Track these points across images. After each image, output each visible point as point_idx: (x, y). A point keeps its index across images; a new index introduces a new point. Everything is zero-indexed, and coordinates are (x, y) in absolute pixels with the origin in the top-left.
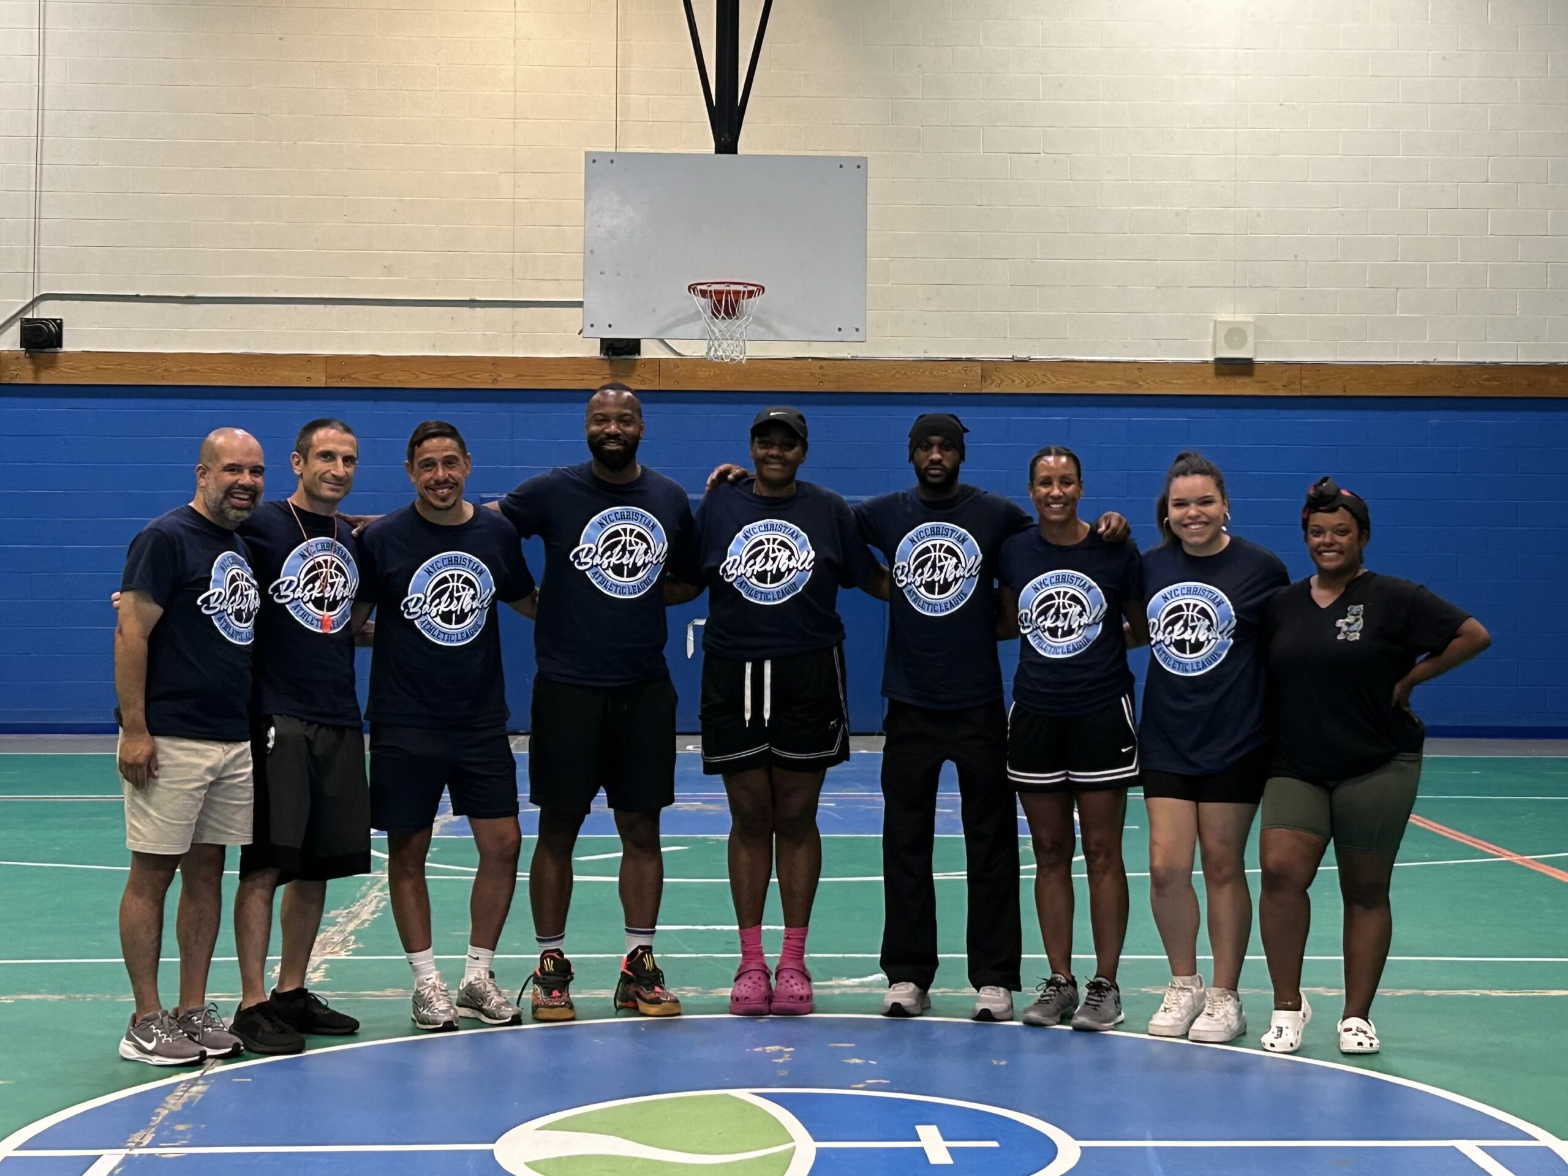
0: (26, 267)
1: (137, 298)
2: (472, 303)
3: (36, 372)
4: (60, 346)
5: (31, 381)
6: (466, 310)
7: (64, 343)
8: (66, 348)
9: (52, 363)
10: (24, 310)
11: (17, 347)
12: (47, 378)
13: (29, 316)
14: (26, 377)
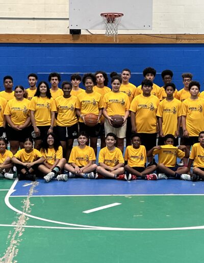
2: (34, 19)
6: (32, 21)
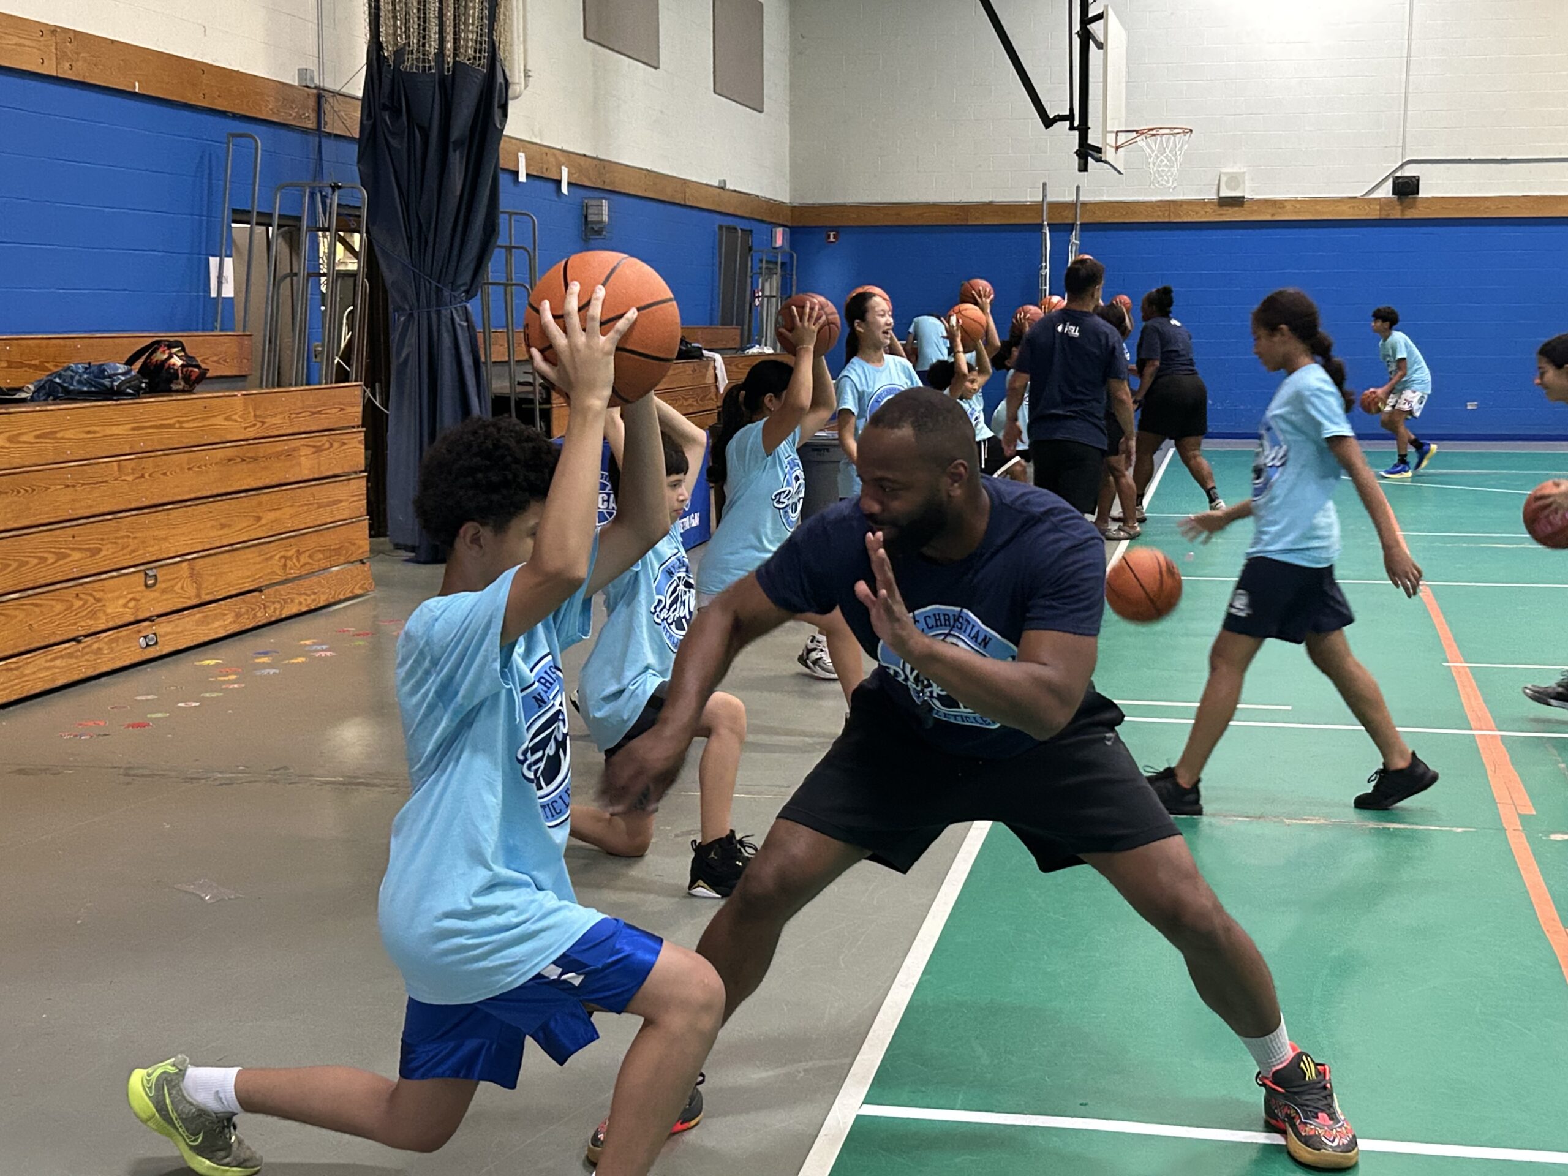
0: (1398, 142)
1: (1470, 161)
3: (1403, 211)
4: (1418, 193)
5: (1399, 216)
7: (1420, 191)
8: (1421, 195)
9: (1413, 205)
10: (1395, 171)
11: (1390, 195)
12: (1410, 214)
13: (1398, 174)
14: (1397, 214)
